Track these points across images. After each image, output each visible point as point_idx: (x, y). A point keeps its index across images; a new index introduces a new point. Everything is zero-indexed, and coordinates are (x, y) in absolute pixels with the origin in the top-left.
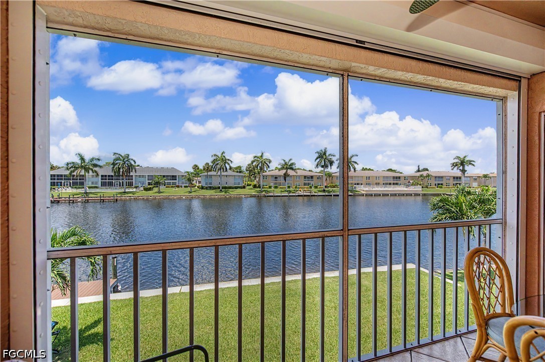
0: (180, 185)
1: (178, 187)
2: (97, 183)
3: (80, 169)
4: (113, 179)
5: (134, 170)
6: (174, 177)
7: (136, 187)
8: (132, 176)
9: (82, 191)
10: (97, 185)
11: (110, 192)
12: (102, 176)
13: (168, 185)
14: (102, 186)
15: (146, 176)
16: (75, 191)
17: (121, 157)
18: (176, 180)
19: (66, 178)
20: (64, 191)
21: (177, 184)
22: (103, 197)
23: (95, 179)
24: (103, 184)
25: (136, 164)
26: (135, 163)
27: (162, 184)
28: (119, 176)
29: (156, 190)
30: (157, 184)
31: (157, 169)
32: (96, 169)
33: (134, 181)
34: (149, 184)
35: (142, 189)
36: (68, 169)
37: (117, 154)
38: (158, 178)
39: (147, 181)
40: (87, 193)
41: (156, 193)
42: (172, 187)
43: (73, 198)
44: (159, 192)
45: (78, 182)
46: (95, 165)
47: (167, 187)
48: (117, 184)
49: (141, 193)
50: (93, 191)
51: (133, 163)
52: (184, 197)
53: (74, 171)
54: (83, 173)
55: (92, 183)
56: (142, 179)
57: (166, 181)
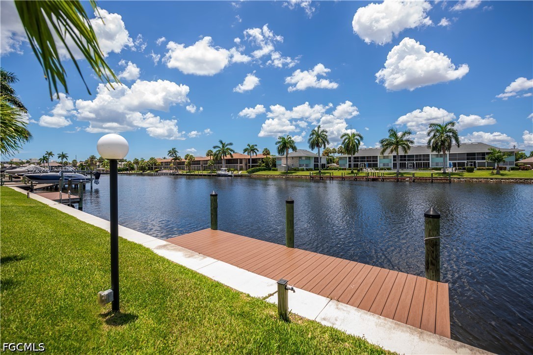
13: (481, 167)
45: (371, 164)
57: (477, 161)
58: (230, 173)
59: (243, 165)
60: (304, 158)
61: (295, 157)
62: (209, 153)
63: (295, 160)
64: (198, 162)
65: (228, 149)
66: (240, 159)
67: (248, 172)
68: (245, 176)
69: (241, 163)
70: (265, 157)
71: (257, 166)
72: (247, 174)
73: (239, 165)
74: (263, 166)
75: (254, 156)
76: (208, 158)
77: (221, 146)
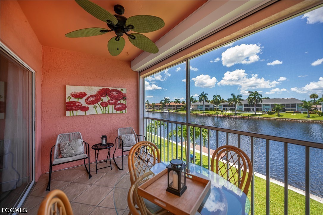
0: (299, 111)
1: (297, 112)
2: (242, 109)
3: (233, 102)
4: (250, 107)
5: (261, 101)
6: (293, 105)
7: (263, 112)
8: (261, 105)
9: (234, 112)
10: (242, 110)
11: (247, 114)
12: (244, 105)
13: (288, 111)
14: (244, 110)
15: (270, 104)
16: (232, 112)
17: (253, 94)
18: (295, 107)
19: (229, 106)
20: (227, 112)
21: (296, 110)
22: (243, 116)
23: (241, 107)
24: (245, 110)
25: (263, 97)
26: (261, 96)
27: (283, 110)
28: (252, 104)
29: (276, 114)
30: (278, 110)
31: (279, 100)
32: (240, 101)
33: (262, 108)
34: (272, 110)
35: (266, 113)
36: (228, 102)
37: (251, 92)
38: (278, 106)
39: (271, 108)
40: (236, 114)
41: (275, 116)
42: (291, 112)
43: (230, 116)
44: (279, 116)
45: (233, 108)
46: (240, 99)
47: (287, 112)
48: (252, 110)
49: (265, 115)
50: (239, 113)
51: (260, 97)
52: (301, 121)
53: (231, 102)
54: (234, 103)
55: (240, 109)
56: (267, 107)
57: (286, 108)
58: (167, 112)
59: (175, 108)
60: (199, 106)
61: (196, 105)
62: (161, 103)
63: (196, 106)
64: (157, 106)
65: (168, 101)
66: (173, 105)
67: (175, 111)
68: (174, 113)
69: (174, 107)
70: (183, 104)
71: (180, 108)
72: (175, 112)
73: (173, 108)
74: (183, 108)
75: (179, 104)
76: (161, 105)
77: (165, 100)
